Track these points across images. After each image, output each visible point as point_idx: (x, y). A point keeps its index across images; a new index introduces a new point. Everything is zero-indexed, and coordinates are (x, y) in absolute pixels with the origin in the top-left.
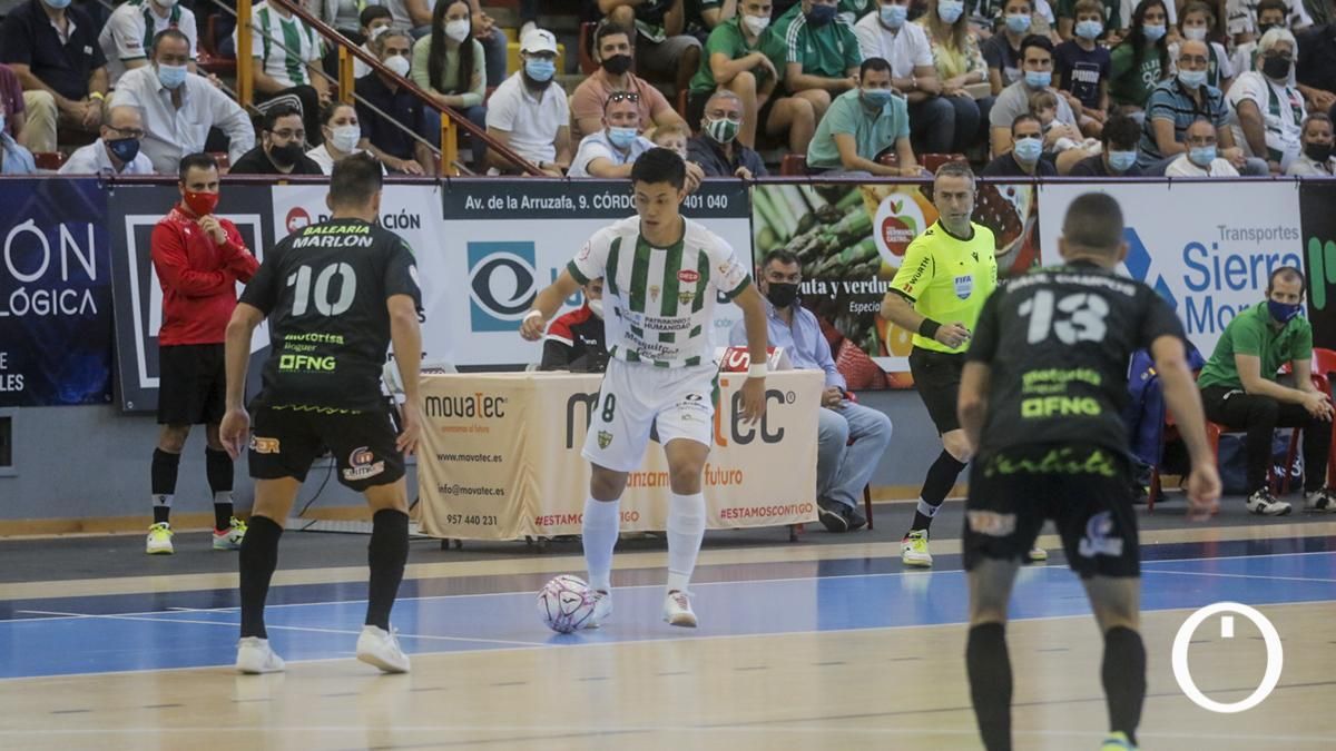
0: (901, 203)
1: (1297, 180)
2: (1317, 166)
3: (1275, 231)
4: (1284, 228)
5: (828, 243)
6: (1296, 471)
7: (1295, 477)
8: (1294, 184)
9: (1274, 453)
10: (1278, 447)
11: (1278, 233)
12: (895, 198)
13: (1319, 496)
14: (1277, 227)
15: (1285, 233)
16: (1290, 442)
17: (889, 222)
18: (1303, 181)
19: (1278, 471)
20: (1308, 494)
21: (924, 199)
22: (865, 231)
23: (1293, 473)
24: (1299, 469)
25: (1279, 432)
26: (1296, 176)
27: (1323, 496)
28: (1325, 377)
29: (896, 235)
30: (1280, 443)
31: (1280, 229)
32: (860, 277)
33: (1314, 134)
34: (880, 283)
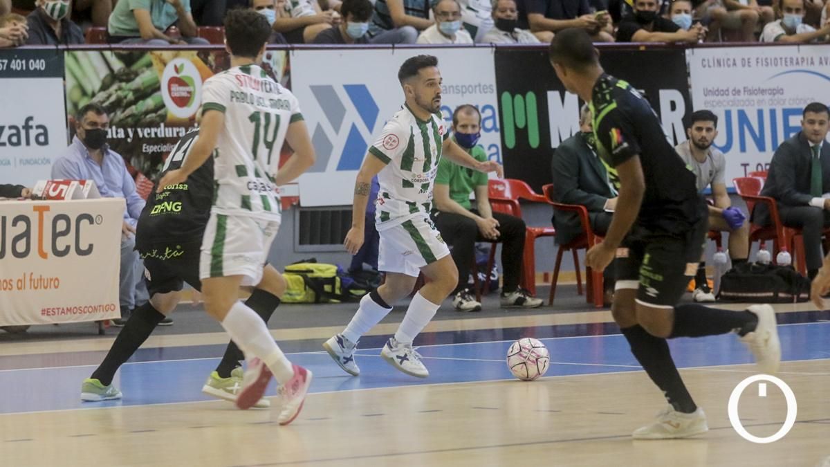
0: (182, 65)
1: (492, 47)
2: (506, 35)
3: (476, 86)
4: (482, 84)
5: (125, 97)
6: (494, 276)
7: (493, 281)
8: (490, 49)
9: (477, 262)
10: (480, 258)
11: (478, 88)
12: (178, 62)
13: (517, 295)
14: (477, 84)
15: (484, 89)
16: (489, 253)
17: (174, 81)
18: (497, 47)
19: (481, 276)
20: (506, 294)
21: (201, 63)
22: (155, 88)
23: (492, 278)
24: (497, 274)
25: (480, 245)
26: (491, 43)
27: (522, 296)
28: (517, 202)
29: (180, 91)
30: (481, 254)
31: (480, 85)
32: (151, 124)
33: (504, 11)
34: (167, 129)
